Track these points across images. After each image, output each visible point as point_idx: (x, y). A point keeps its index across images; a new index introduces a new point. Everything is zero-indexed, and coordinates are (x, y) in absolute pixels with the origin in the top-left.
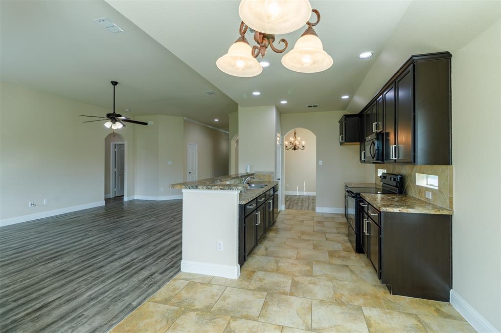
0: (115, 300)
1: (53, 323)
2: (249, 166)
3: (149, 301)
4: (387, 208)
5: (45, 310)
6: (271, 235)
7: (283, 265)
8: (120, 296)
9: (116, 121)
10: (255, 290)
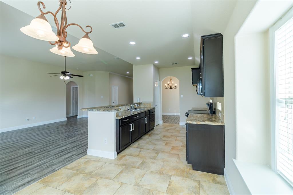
0: (48, 167)
1: (15, 176)
2: (138, 98)
3: (64, 168)
4: (189, 122)
5: (14, 170)
6: (146, 137)
7: (143, 153)
8: (51, 165)
9: (66, 75)
10: (120, 165)
